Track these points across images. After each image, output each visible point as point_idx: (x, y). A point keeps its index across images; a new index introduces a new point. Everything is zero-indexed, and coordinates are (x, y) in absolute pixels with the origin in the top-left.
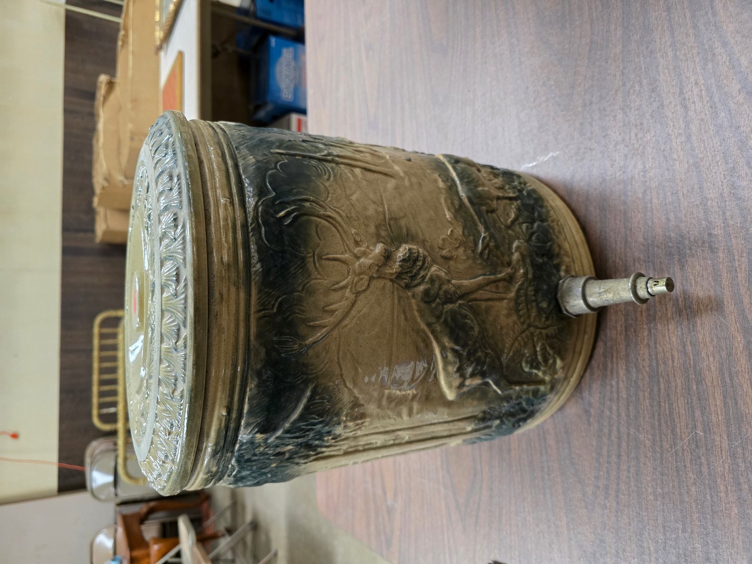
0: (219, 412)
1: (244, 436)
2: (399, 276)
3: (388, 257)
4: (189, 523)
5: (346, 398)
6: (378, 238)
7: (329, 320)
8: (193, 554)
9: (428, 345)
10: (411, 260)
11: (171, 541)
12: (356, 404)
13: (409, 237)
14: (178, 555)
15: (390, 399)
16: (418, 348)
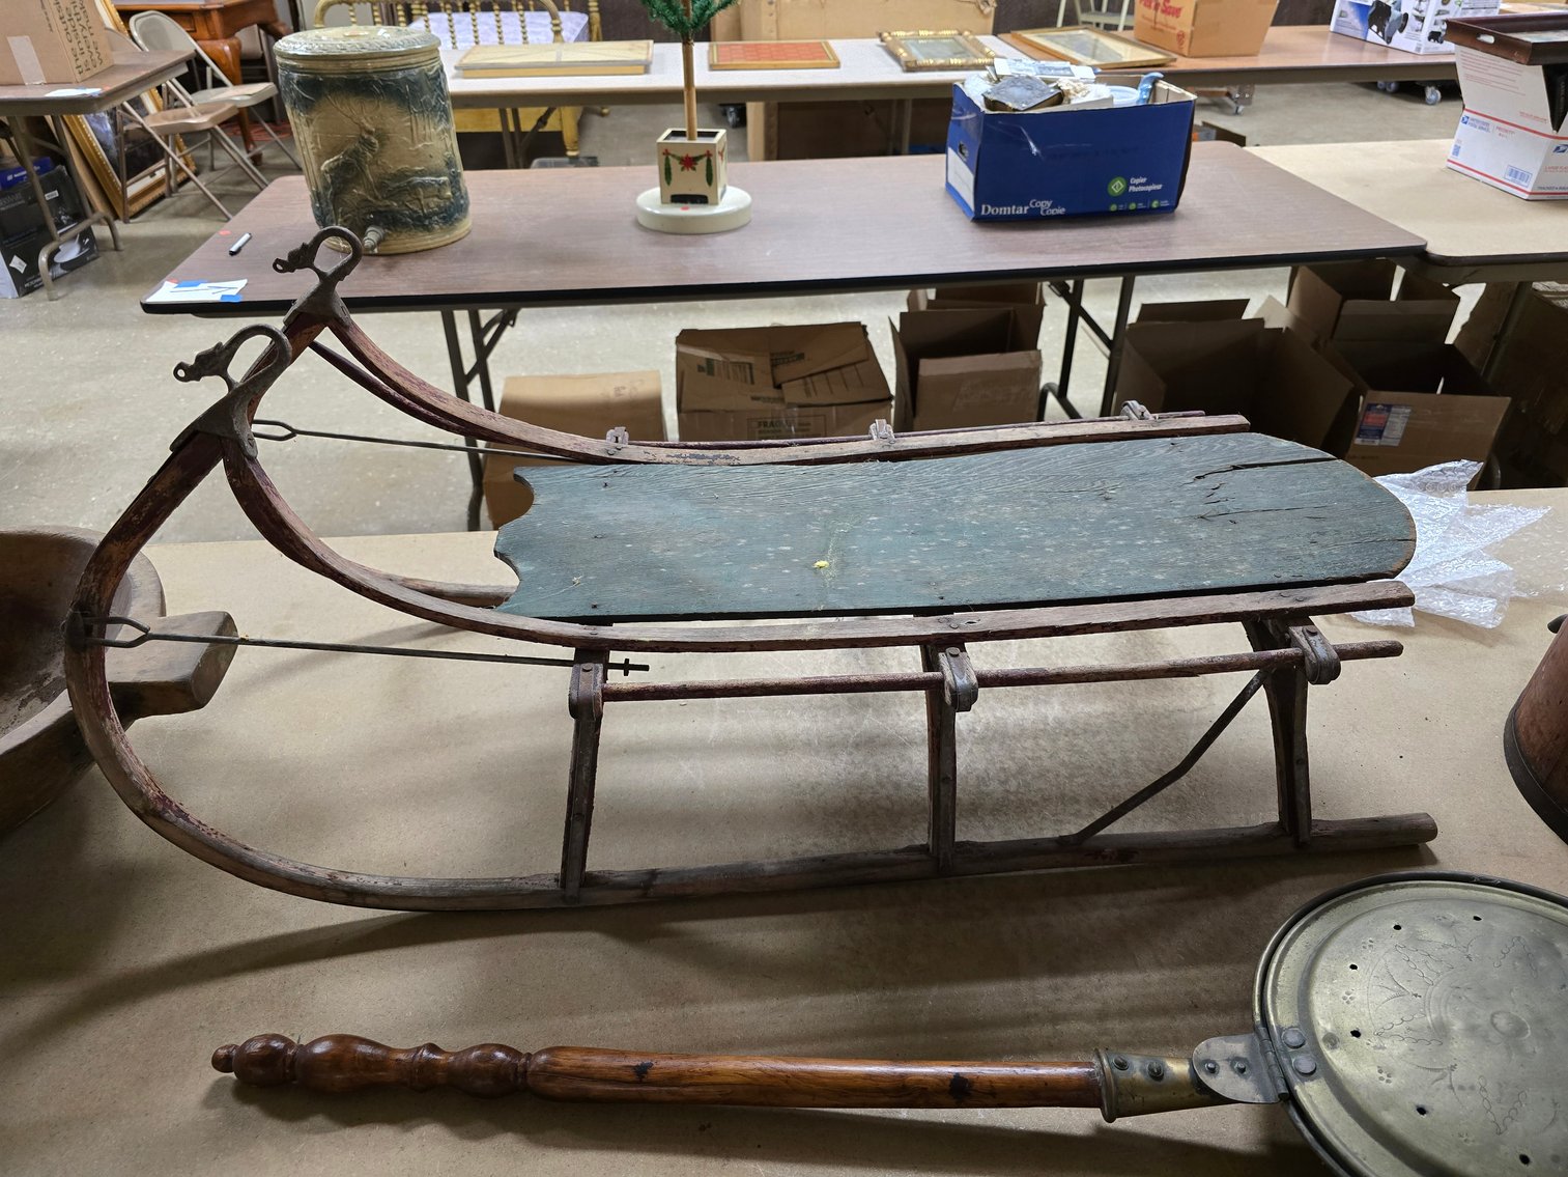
0: (301, 65)
1: (296, 75)
2: (363, 138)
3: (370, 132)
4: (267, 96)
5: (313, 115)
6: (377, 129)
7: (339, 106)
8: (222, 103)
9: (338, 153)
10: (371, 144)
11: (238, 72)
12: (312, 120)
13: (382, 145)
14: (218, 83)
15: (316, 137)
16: (335, 148)
